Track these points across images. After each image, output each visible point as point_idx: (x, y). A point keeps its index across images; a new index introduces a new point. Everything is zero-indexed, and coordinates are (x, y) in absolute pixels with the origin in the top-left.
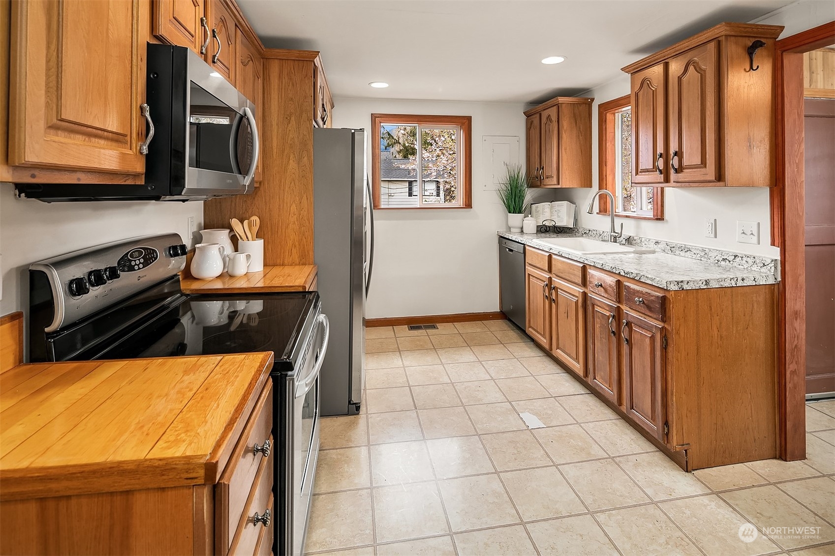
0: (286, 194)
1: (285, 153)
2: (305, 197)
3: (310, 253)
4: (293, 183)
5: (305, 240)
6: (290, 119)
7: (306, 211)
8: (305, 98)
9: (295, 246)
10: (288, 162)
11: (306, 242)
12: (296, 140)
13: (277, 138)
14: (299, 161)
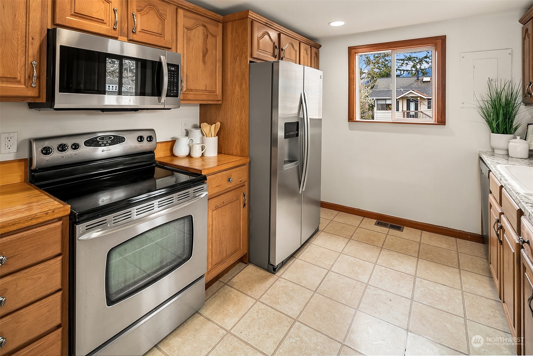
0: (234, 108)
1: (234, 82)
2: (243, 111)
3: (246, 149)
4: (237, 102)
5: (243, 140)
6: (236, 59)
7: (244, 120)
8: (244, 44)
9: (238, 143)
10: (235, 87)
11: (244, 141)
12: (239, 72)
13: (230, 72)
14: (241, 87)
